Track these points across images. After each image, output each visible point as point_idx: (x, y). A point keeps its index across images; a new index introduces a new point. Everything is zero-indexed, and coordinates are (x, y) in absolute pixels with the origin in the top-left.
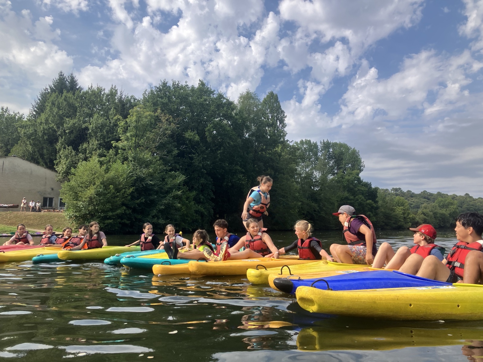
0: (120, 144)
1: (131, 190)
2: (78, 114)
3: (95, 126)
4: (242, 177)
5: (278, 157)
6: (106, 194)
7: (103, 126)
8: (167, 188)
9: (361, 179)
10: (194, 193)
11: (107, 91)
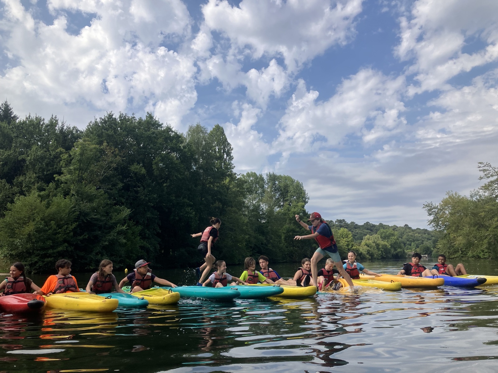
0: (63, 178)
1: (74, 225)
2: (14, 145)
3: (33, 158)
4: (189, 210)
5: (226, 190)
6: (47, 231)
7: (42, 158)
8: (111, 223)
9: (306, 211)
10: (140, 228)
11: (47, 121)
